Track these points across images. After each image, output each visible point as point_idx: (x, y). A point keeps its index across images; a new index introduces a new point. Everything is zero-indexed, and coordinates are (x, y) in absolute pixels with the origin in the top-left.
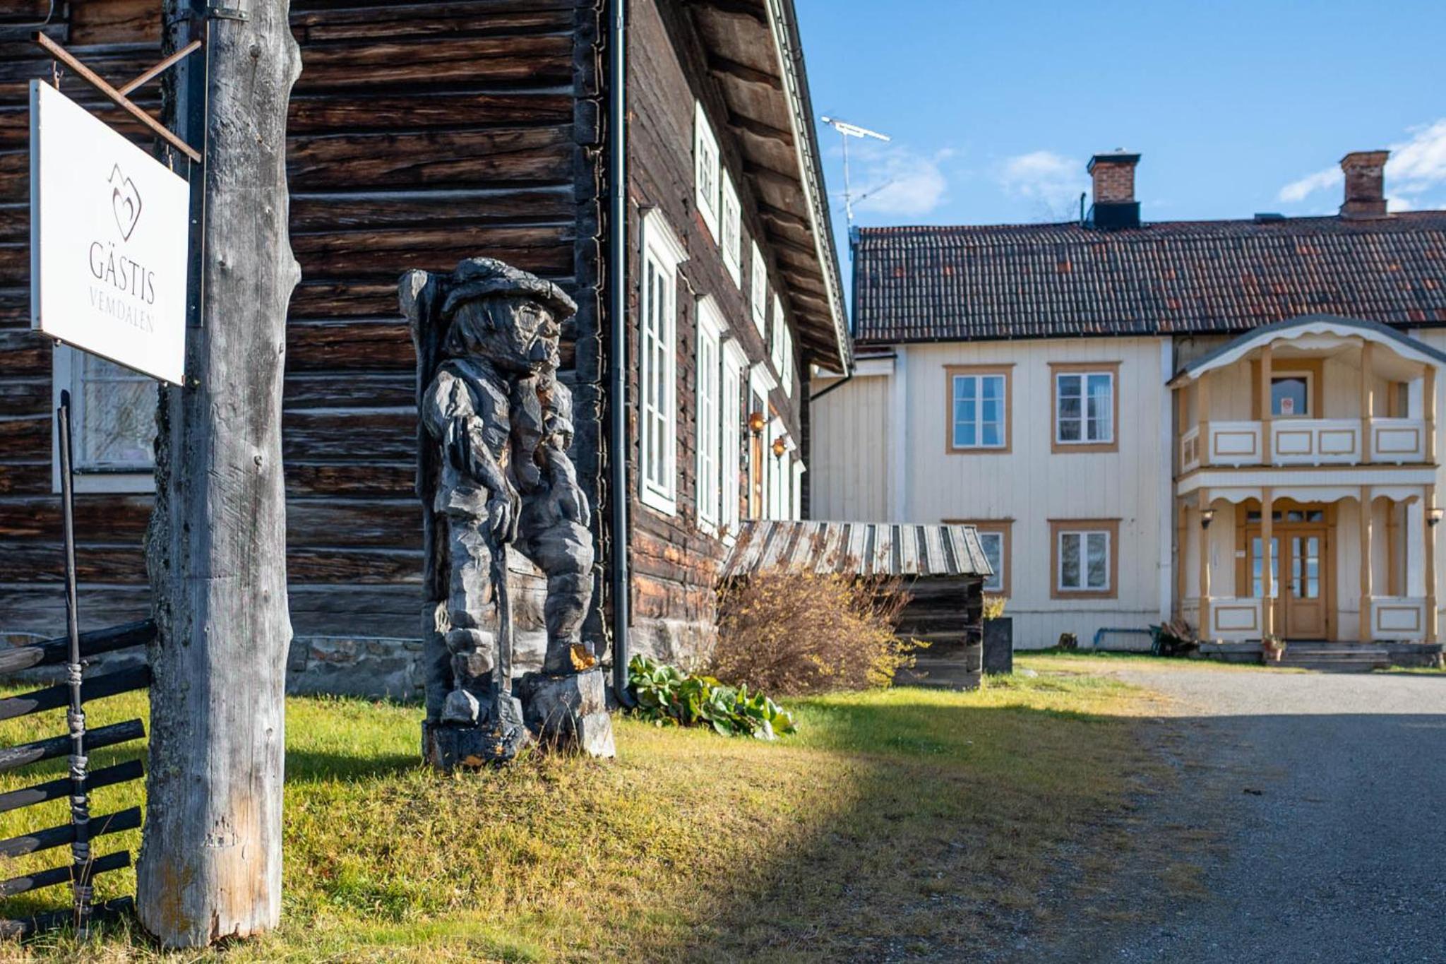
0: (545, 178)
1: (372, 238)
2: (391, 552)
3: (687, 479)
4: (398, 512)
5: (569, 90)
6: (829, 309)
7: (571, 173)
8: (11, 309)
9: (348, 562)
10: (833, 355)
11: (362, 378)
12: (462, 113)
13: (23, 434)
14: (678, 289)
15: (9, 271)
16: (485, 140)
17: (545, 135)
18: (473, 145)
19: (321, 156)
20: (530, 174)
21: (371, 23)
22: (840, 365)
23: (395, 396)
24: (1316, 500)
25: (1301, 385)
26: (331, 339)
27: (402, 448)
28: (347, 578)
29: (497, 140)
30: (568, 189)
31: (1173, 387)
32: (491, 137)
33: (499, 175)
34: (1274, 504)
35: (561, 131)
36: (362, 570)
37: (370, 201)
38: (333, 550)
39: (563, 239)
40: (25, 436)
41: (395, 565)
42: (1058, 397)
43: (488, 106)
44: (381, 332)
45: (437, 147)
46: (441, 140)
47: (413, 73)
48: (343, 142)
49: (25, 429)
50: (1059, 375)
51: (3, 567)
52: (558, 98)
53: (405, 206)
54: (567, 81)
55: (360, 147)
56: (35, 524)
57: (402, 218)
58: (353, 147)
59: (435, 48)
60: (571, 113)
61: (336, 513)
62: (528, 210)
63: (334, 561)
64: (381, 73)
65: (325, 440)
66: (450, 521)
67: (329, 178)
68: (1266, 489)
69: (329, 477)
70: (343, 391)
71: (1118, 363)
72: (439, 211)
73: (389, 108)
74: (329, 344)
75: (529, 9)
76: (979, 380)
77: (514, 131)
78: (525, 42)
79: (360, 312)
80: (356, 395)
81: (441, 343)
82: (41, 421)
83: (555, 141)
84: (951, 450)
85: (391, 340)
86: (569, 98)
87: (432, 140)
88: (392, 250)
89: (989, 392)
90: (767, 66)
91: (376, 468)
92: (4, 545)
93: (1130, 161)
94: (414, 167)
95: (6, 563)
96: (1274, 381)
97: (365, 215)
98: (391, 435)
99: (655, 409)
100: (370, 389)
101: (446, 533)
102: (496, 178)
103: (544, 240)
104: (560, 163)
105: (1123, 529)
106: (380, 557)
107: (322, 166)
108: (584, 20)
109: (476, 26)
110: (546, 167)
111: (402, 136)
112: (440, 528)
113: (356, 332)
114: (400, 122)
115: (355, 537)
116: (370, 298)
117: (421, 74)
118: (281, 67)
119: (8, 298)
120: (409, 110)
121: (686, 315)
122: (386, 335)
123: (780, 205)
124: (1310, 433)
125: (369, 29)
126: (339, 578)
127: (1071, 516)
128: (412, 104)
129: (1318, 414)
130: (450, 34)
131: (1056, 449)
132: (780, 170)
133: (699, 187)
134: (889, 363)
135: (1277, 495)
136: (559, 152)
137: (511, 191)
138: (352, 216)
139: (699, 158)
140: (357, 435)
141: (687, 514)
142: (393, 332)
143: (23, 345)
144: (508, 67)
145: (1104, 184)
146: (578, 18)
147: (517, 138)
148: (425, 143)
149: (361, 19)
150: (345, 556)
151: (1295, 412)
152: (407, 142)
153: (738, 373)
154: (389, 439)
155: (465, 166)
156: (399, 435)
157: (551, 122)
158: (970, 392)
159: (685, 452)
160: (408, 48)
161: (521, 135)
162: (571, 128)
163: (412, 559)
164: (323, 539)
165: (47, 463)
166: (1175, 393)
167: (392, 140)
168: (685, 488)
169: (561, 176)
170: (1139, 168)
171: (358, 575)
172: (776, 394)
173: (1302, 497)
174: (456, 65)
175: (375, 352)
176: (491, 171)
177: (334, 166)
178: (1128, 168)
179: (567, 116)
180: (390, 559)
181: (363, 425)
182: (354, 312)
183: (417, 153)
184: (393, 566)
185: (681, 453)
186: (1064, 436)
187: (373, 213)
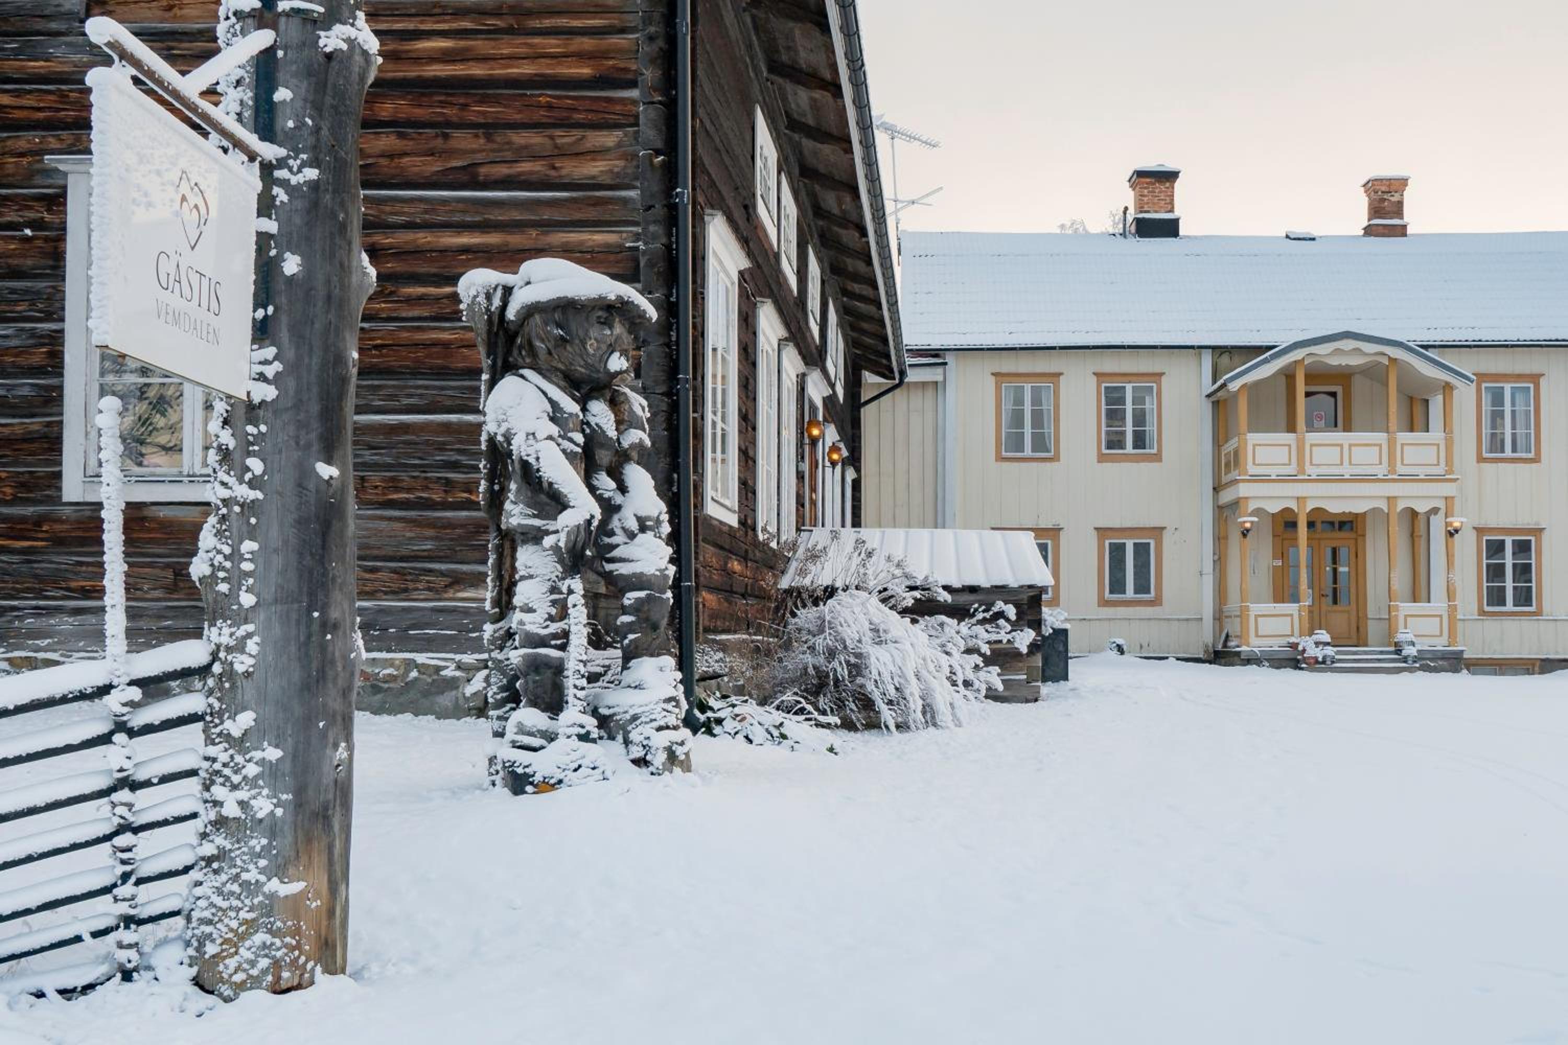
0: (609, 181)
1: (423, 238)
2: (443, 567)
3: (748, 489)
4: (450, 525)
5: (634, 93)
6: (882, 316)
7: (637, 179)
8: (16, 302)
9: (395, 576)
10: (884, 361)
11: (411, 383)
12: (520, 112)
13: (28, 438)
14: (740, 296)
15: (14, 262)
16: (547, 141)
17: (610, 139)
18: (532, 145)
19: (369, 151)
20: (593, 177)
21: (424, 15)
22: (892, 371)
23: (448, 403)
24: (1347, 511)
25: (1332, 400)
26: (379, 342)
27: (455, 457)
28: (395, 593)
29: (559, 141)
30: (633, 194)
31: (1214, 398)
32: (552, 138)
33: (560, 177)
34: (1309, 514)
35: (626, 135)
36: (411, 585)
37: (421, 200)
38: (379, 564)
39: (627, 245)
40: (32, 440)
41: (448, 580)
42: (1104, 407)
43: (550, 107)
44: (434, 335)
45: (495, 146)
46: (499, 139)
47: (469, 69)
48: (393, 137)
49: (30, 432)
50: (1104, 385)
51: (4, 582)
52: (622, 101)
53: (460, 206)
54: (633, 84)
55: (411, 143)
56: (40, 535)
57: (457, 218)
58: (405, 142)
59: (492, 43)
60: (637, 117)
61: (383, 524)
62: (592, 214)
63: (379, 575)
64: (434, 67)
65: (372, 448)
66: (518, 538)
67: (377, 174)
68: (1300, 500)
69: (376, 487)
70: (391, 397)
71: (1161, 375)
72: (497, 212)
73: (443, 104)
74: (376, 347)
75: (592, 9)
76: (1028, 387)
77: (578, 133)
78: (587, 43)
79: (410, 314)
80: (406, 401)
81: (508, 353)
82: (49, 424)
83: (619, 145)
84: (1000, 458)
85: (446, 345)
86: (634, 102)
87: (489, 138)
88: (443, 251)
89: (1036, 401)
90: (827, 75)
91: (426, 478)
92: (4, 558)
93: (1170, 176)
94: (469, 165)
95: (7, 578)
96: (1308, 394)
97: (416, 214)
98: (444, 443)
99: (718, 419)
100: (421, 395)
101: (514, 550)
102: (557, 181)
103: (608, 245)
104: (625, 167)
105: (1167, 538)
106: (431, 571)
107: (370, 161)
108: (651, 24)
109: (536, 24)
110: (611, 171)
111: (456, 133)
112: (507, 545)
113: (405, 335)
114: (455, 119)
115: (404, 552)
116: (421, 299)
117: (478, 71)
118: (357, 69)
119: (13, 291)
120: (465, 106)
121: (747, 322)
122: (440, 339)
123: (836, 211)
124: (1341, 446)
125: (422, 22)
126: (386, 593)
127: (1117, 525)
128: (469, 101)
129: (1347, 428)
130: (510, 31)
131: (1102, 458)
132: (837, 177)
133: (759, 193)
134: (940, 370)
135: (1310, 506)
136: (624, 156)
137: (574, 194)
138: (403, 214)
139: (759, 163)
140: (408, 443)
141: (748, 523)
142: (445, 336)
143: (31, 342)
144: (570, 67)
145: (1146, 199)
146: (644, 22)
147: (581, 139)
148: (482, 141)
149: (413, 11)
150: (394, 571)
151: (1327, 425)
152: (463, 140)
153: (794, 379)
154: (441, 448)
155: (525, 167)
156: (453, 443)
157: (617, 126)
158: (1019, 401)
159: (747, 462)
160: (462, 43)
161: (584, 137)
162: (637, 132)
163: (465, 573)
164: (368, 552)
165: (57, 469)
166: (1216, 404)
167: (446, 137)
168: (747, 499)
169: (626, 181)
170: (1178, 184)
171: (406, 590)
172: (829, 401)
173: (1335, 508)
174: (516, 62)
175: (427, 357)
176: (553, 173)
177: (383, 161)
178: (1168, 185)
179: (632, 120)
180: (442, 574)
181: (413, 434)
182: (404, 315)
183: (474, 151)
184: (444, 581)
185: (743, 464)
186: (1110, 446)
187: (426, 212)
